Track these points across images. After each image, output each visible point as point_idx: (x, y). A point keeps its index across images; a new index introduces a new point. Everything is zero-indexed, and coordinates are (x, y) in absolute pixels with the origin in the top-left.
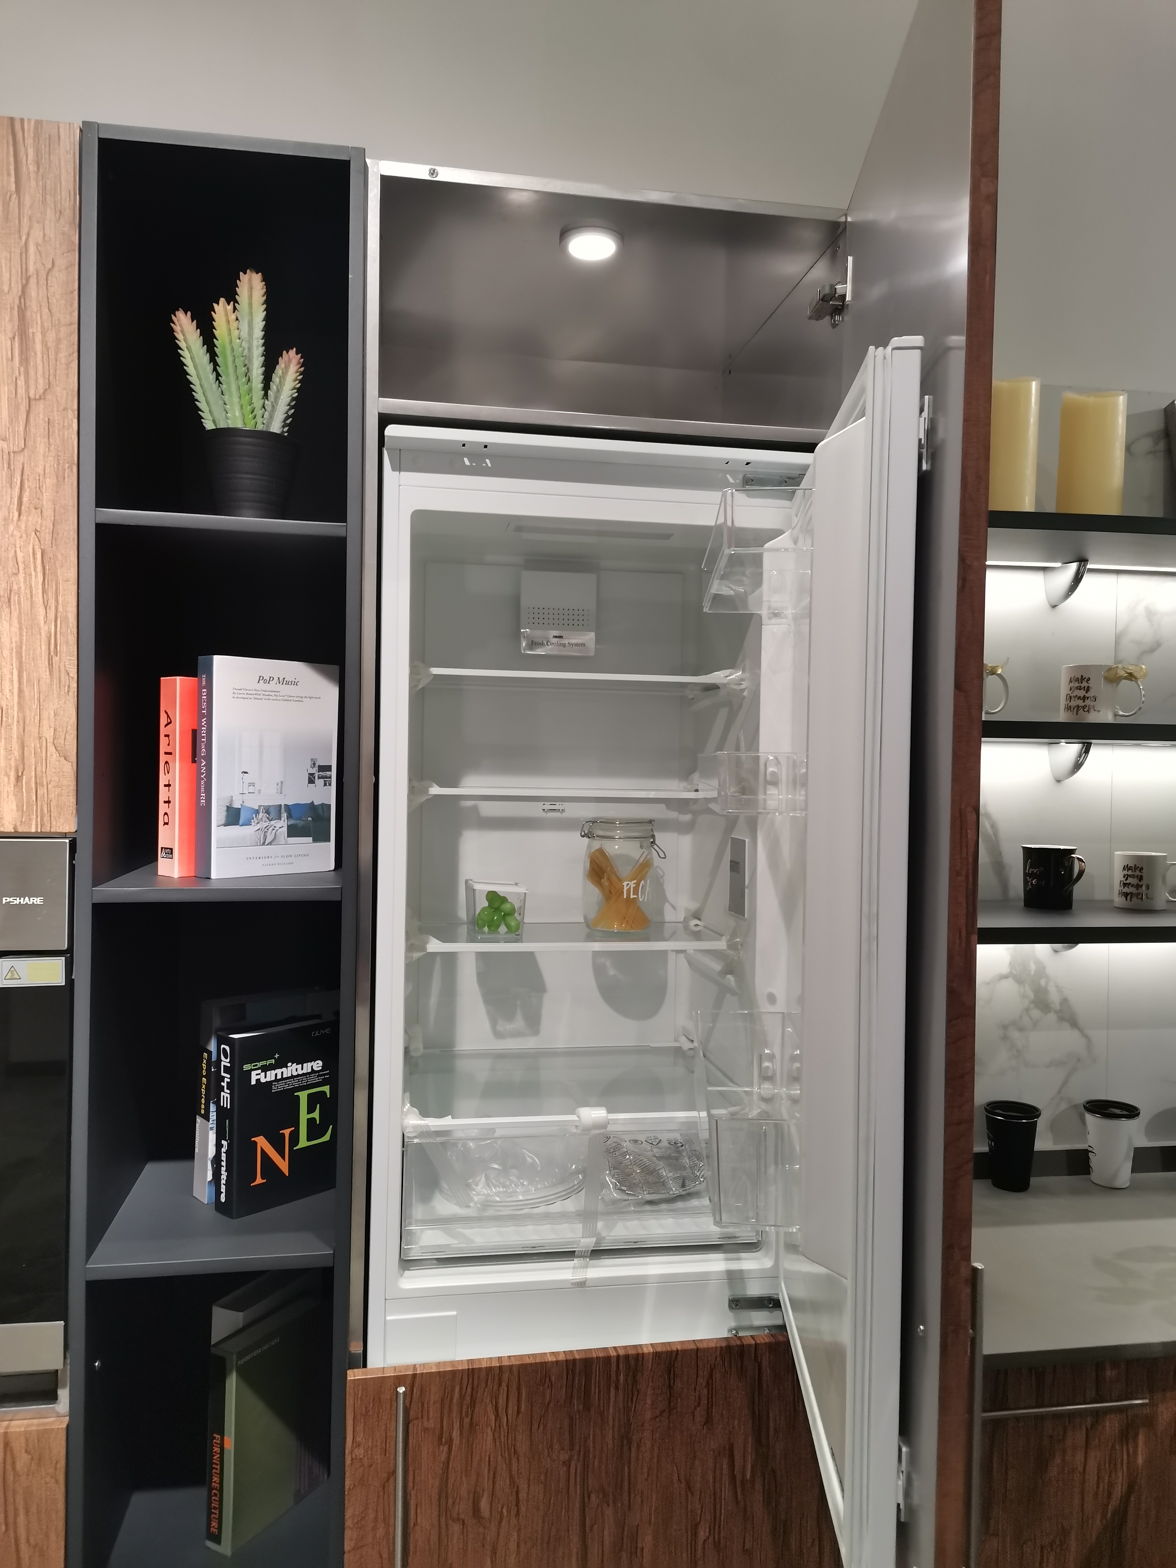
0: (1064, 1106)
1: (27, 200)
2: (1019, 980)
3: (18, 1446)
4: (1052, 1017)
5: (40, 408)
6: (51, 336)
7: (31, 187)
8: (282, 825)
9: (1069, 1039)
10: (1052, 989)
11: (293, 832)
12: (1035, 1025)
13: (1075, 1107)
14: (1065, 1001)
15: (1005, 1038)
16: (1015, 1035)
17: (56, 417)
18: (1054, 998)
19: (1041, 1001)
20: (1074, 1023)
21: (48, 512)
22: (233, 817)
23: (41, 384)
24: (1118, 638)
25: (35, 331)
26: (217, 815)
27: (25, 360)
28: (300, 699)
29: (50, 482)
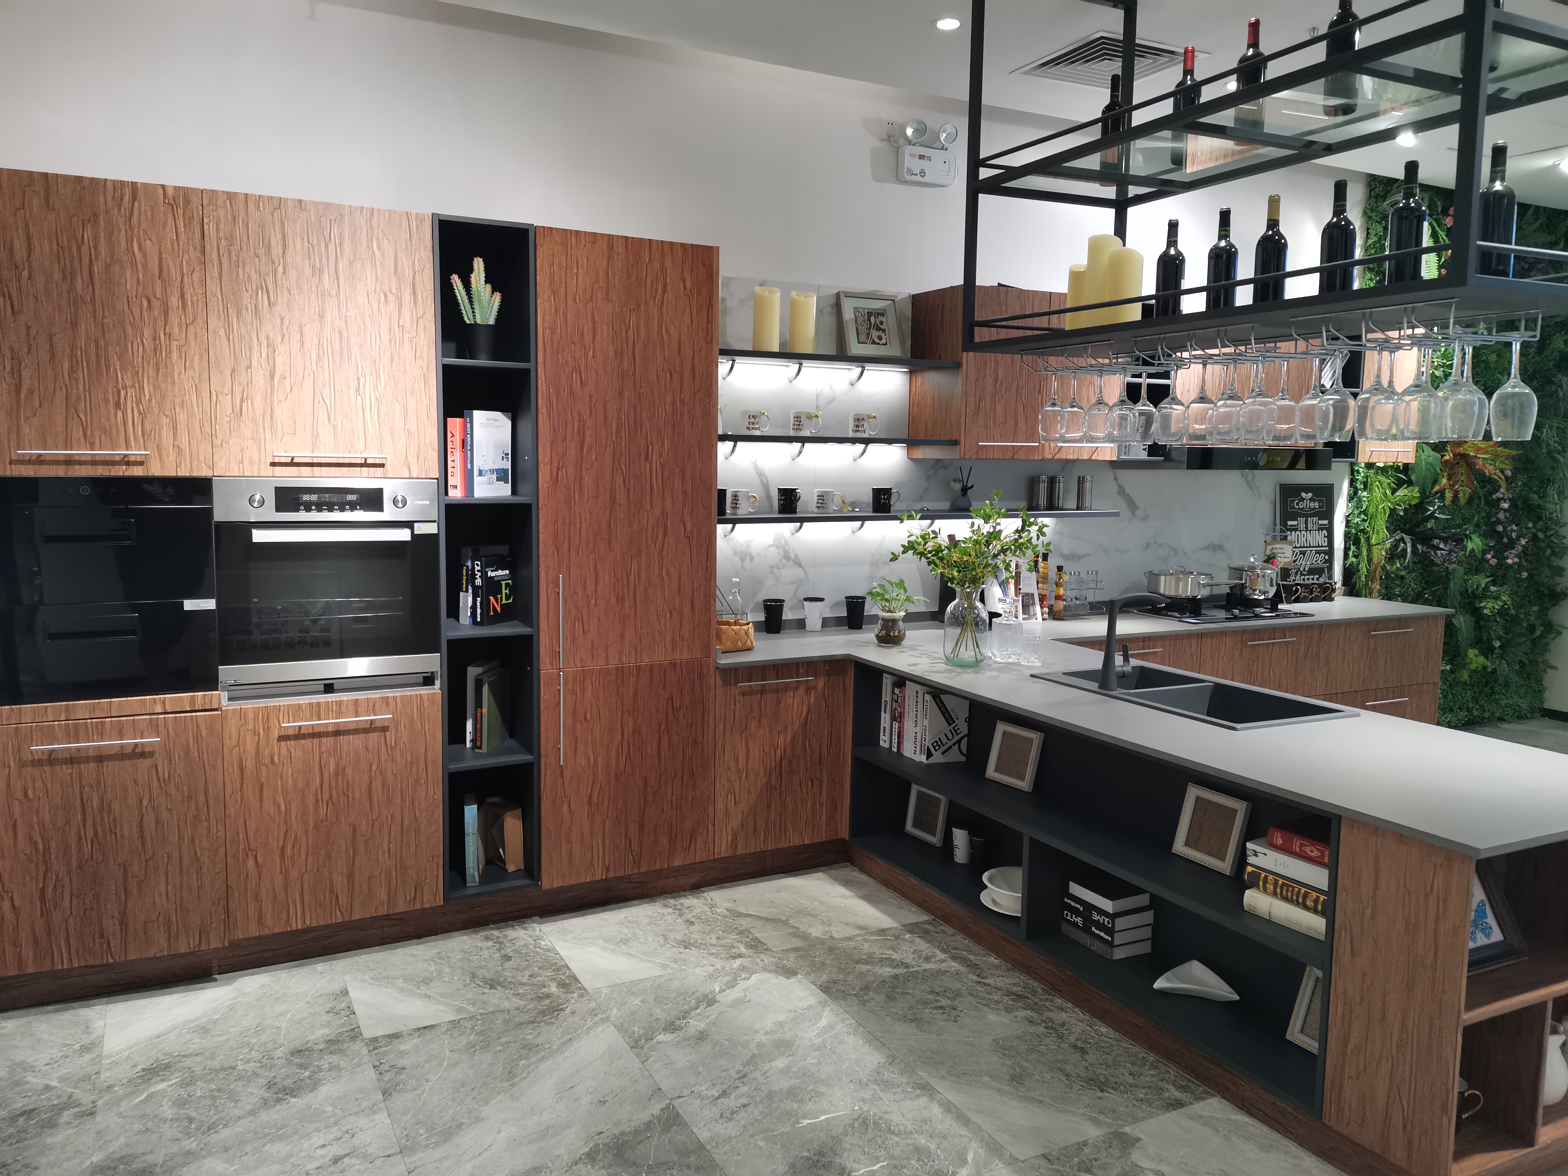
0: (796, 601)
1: (414, 242)
2: (777, 547)
3: (425, 698)
4: (791, 562)
5: (421, 321)
6: (424, 294)
7: (415, 237)
8: (495, 476)
9: (797, 572)
10: (791, 550)
11: (498, 479)
12: (784, 566)
13: (800, 601)
14: (796, 556)
15: (771, 572)
16: (776, 571)
17: (427, 324)
18: (792, 555)
19: (787, 557)
20: (800, 566)
21: (426, 360)
22: (481, 473)
23: (422, 312)
24: (817, 396)
25: (419, 292)
26: (476, 473)
27: (415, 303)
28: (499, 427)
29: (426, 348)
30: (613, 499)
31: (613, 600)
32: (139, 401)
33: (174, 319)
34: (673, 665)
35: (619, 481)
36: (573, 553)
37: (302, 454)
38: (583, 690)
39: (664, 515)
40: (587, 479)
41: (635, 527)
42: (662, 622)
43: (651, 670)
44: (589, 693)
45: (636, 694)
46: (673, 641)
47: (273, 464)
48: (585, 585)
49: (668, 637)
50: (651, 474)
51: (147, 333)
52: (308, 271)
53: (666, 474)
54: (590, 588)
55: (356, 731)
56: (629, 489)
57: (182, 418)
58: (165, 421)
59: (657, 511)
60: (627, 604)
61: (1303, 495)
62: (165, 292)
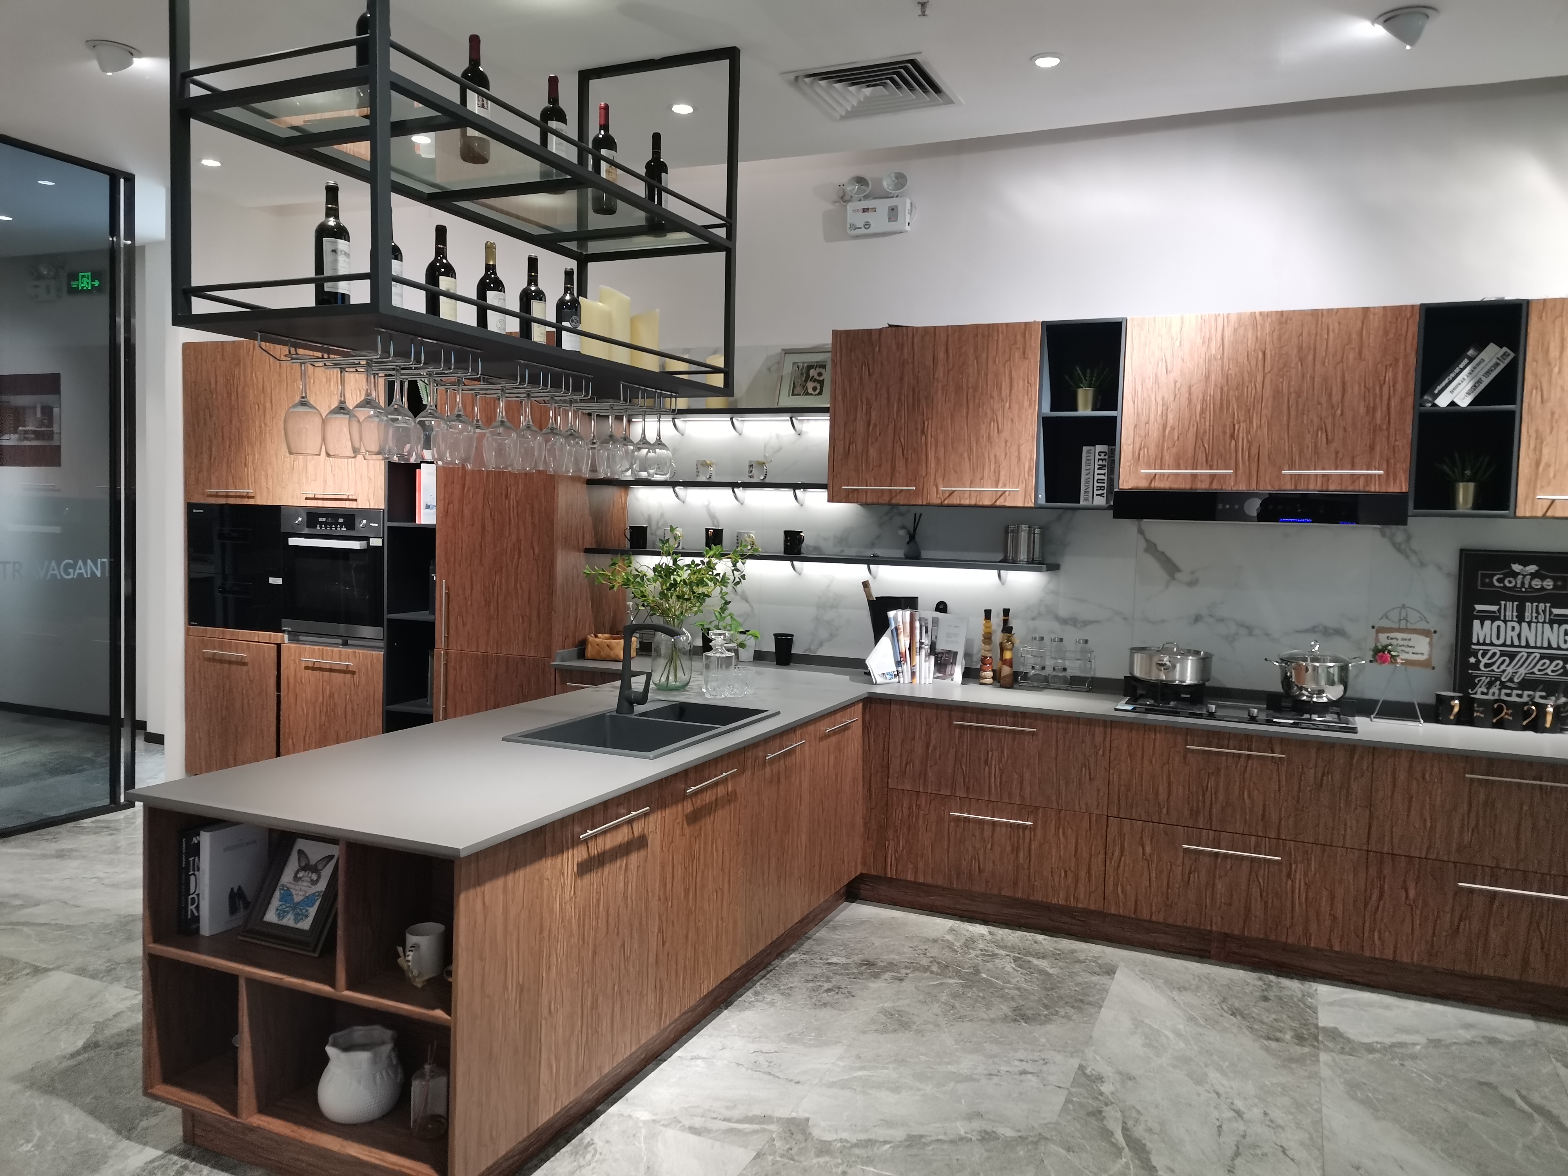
3: (374, 657)
4: (738, 597)
20: (747, 601)
22: (428, 507)
26: (423, 506)
30: (483, 527)
31: (483, 603)
32: (253, 463)
33: (268, 416)
34: (523, 659)
35: (488, 514)
36: (457, 565)
37: (320, 493)
38: (461, 668)
39: (519, 541)
40: (467, 512)
41: (498, 549)
42: (517, 625)
43: (507, 662)
44: (465, 671)
45: (496, 677)
46: (524, 640)
47: (307, 499)
48: (464, 589)
49: (521, 637)
50: (509, 509)
51: (257, 423)
52: (324, 380)
53: (520, 509)
54: (468, 592)
55: (340, 671)
56: (494, 520)
57: (270, 471)
58: (263, 473)
59: (514, 537)
60: (492, 608)
61: (1516, 567)
62: (265, 400)
